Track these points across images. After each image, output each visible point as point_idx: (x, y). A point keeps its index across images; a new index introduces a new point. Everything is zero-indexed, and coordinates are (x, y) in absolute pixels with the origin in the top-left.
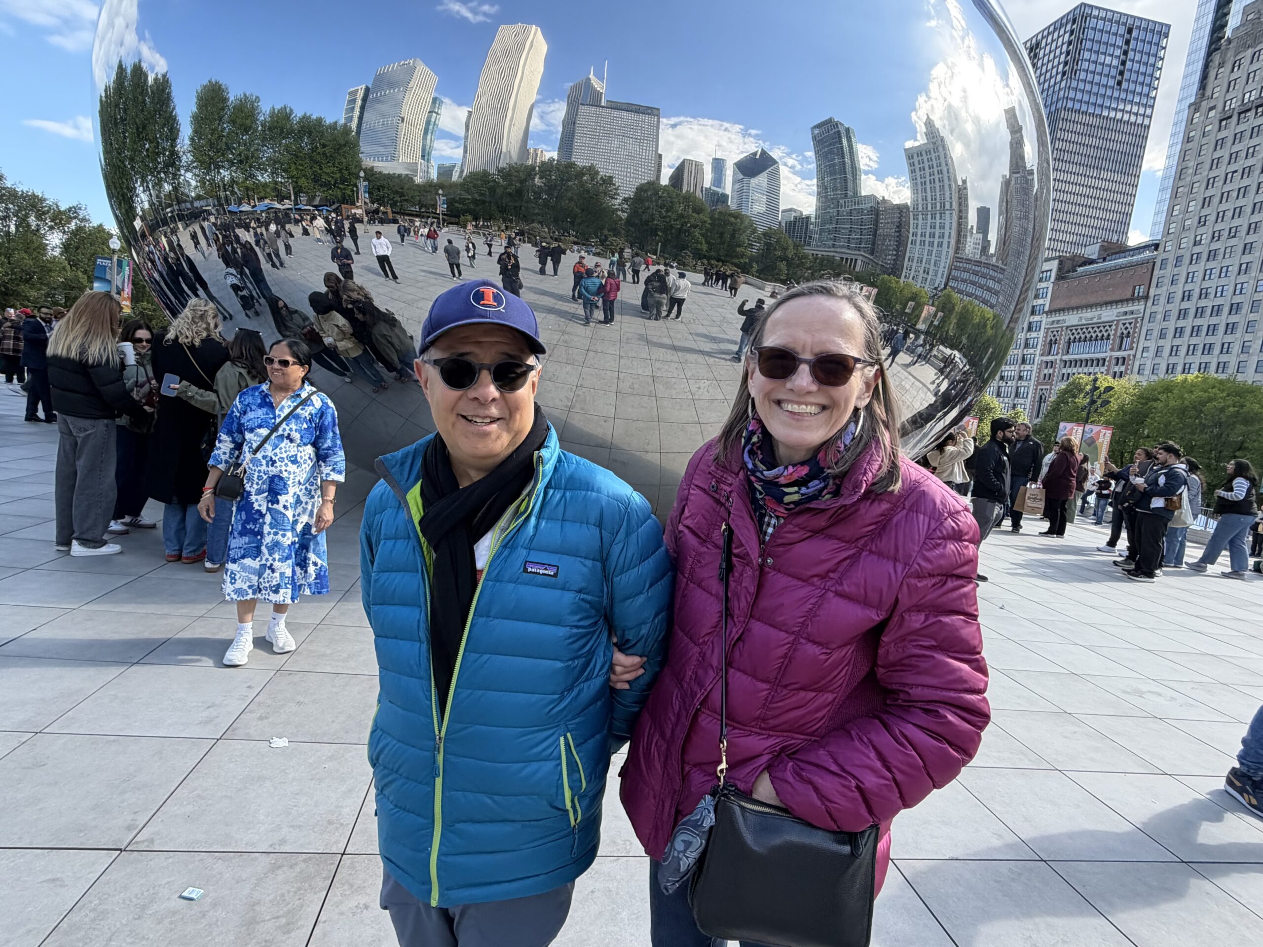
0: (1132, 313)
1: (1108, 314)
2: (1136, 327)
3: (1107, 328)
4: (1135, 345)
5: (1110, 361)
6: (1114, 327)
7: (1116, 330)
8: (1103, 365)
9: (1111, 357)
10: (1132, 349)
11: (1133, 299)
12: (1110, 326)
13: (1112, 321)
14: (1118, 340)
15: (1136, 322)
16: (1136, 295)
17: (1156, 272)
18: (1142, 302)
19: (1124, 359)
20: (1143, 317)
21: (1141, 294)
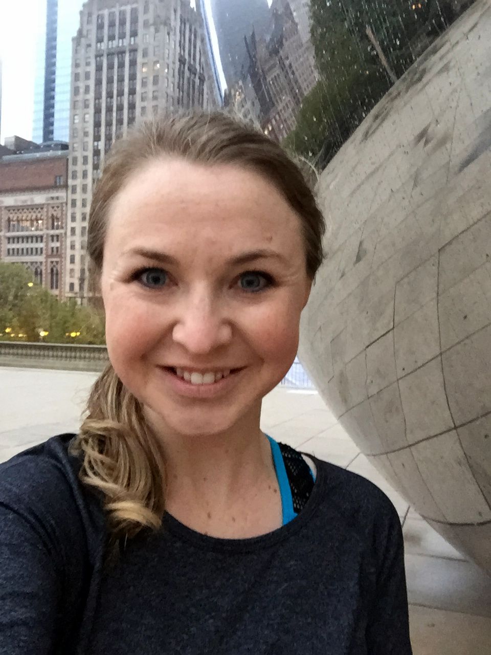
0: (57, 198)
1: (39, 198)
2: (62, 210)
3: (39, 209)
4: (64, 225)
5: (47, 238)
6: (45, 210)
7: (47, 212)
8: (42, 241)
9: (47, 234)
10: (62, 228)
11: (55, 187)
12: (42, 208)
13: (43, 204)
14: (50, 221)
15: (62, 207)
16: (58, 184)
17: (71, 168)
18: (64, 190)
19: (58, 236)
20: (67, 204)
21: (62, 183)
